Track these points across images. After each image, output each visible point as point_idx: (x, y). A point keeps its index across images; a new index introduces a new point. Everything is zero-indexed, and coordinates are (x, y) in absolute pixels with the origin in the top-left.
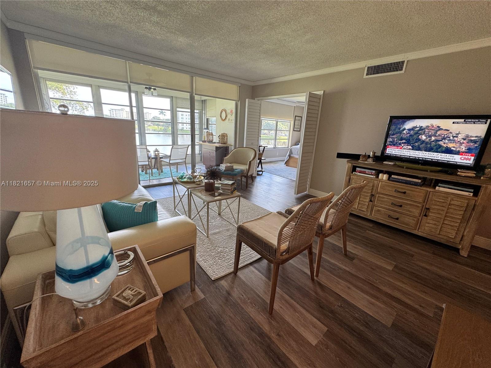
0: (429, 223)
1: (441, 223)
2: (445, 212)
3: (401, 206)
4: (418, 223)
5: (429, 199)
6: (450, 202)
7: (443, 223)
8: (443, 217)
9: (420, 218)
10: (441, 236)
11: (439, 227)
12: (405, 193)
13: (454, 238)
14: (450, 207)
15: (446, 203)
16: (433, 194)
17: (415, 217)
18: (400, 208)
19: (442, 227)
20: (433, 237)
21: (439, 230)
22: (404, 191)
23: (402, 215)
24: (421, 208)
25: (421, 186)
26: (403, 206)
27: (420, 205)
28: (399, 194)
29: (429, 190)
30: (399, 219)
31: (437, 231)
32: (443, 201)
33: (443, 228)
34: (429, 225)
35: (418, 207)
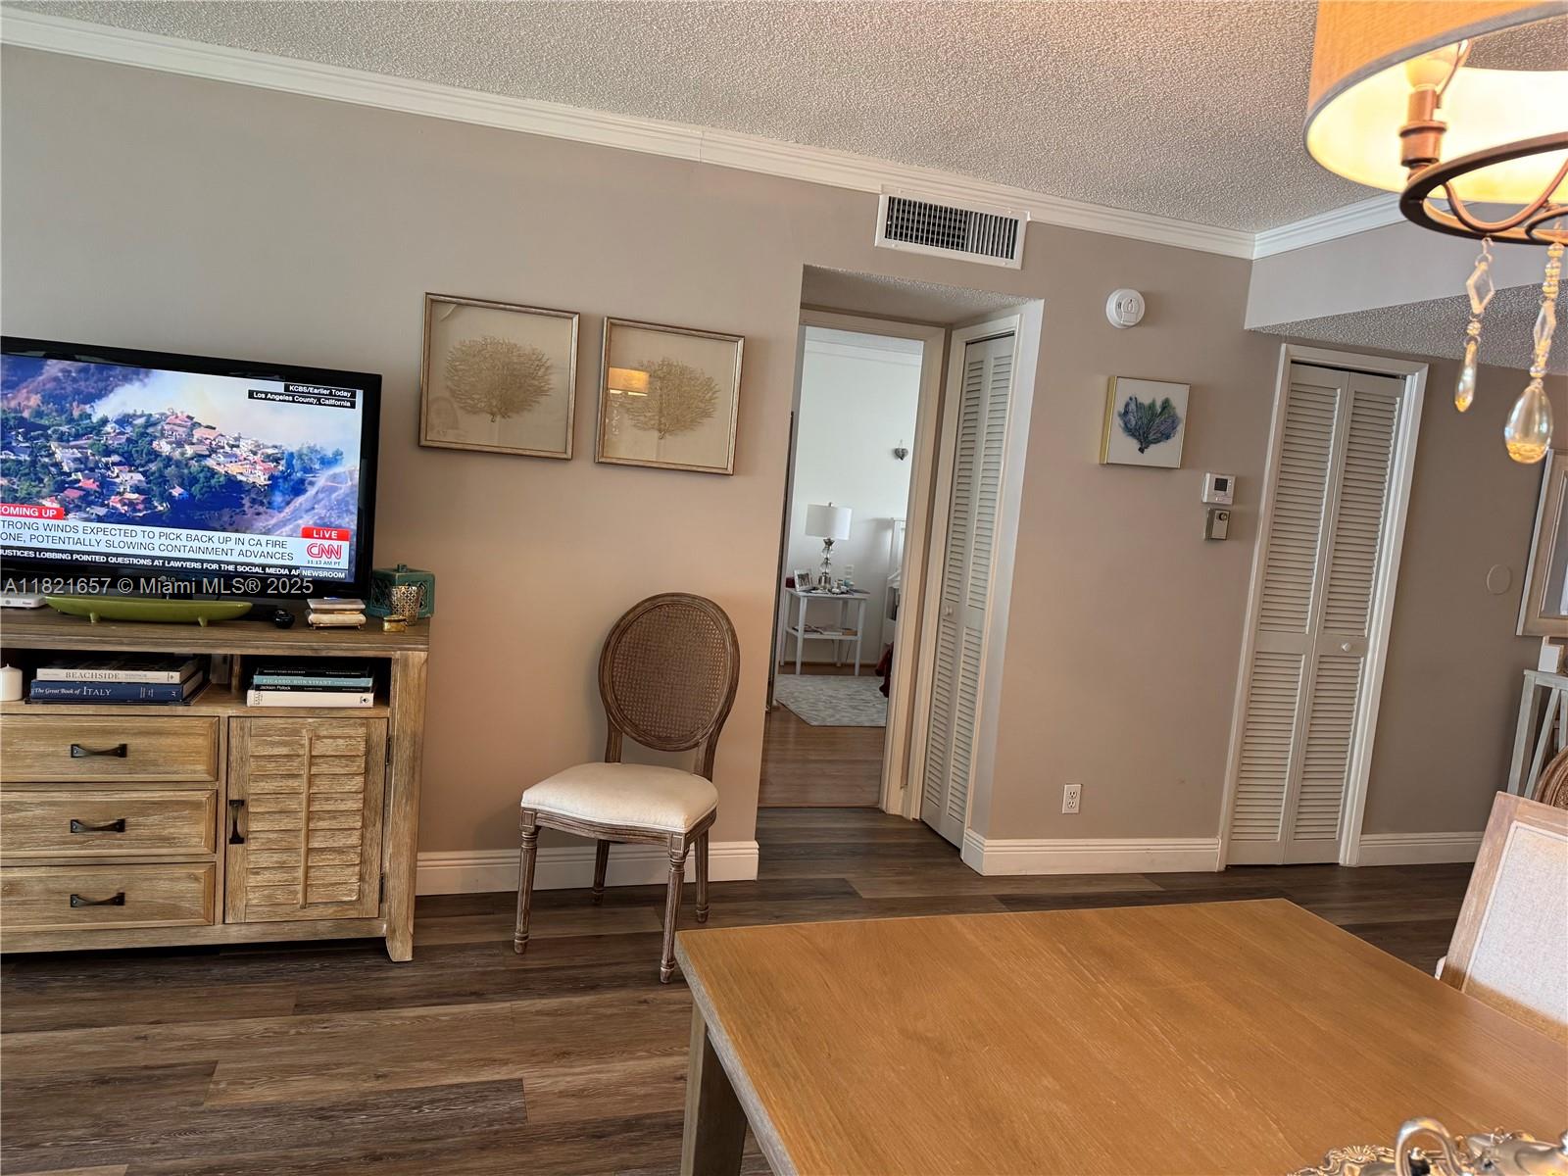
0: (256, 871)
1: (303, 851)
2: (304, 796)
3: (120, 826)
4: (218, 889)
5: (231, 758)
6: (310, 751)
7: (309, 851)
8: (302, 824)
9: (219, 858)
10: (313, 913)
11: (300, 873)
12: (121, 751)
13: (359, 899)
14: (314, 770)
15: (299, 756)
16: (242, 729)
17: (194, 860)
18: (119, 835)
19: (308, 868)
20: (287, 928)
21: (300, 888)
22: (114, 743)
23: (138, 871)
24: (208, 810)
25: (185, 701)
26: (131, 820)
27: (202, 796)
28: (99, 763)
29: (224, 711)
30: (126, 899)
31: (295, 893)
32: (284, 751)
33: (312, 873)
34: (259, 878)
35: (196, 805)
